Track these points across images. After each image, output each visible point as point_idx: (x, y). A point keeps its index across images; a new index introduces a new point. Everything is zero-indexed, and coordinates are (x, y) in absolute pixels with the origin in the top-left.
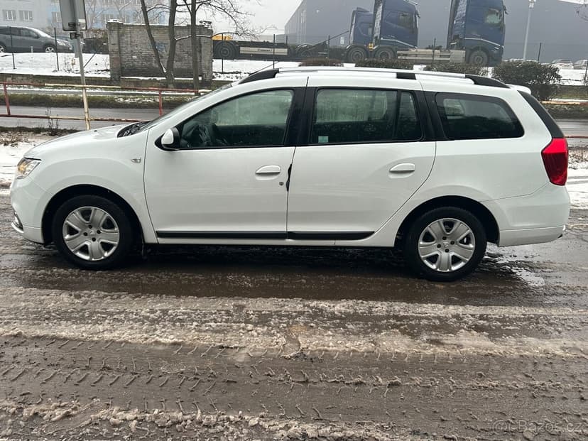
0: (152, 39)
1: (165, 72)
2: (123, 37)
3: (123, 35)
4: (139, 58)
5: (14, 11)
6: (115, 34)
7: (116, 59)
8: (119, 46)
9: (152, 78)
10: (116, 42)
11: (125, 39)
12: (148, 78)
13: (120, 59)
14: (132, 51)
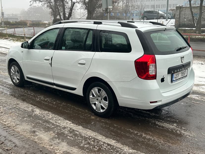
0: (192, 12)
1: (196, 26)
2: (182, 12)
3: (182, 11)
4: (187, 20)
5: (160, 5)
6: (178, 11)
7: (178, 21)
8: (180, 16)
9: (191, 29)
10: (178, 14)
11: (182, 13)
12: (189, 29)
13: (179, 21)
14: (184, 18)
